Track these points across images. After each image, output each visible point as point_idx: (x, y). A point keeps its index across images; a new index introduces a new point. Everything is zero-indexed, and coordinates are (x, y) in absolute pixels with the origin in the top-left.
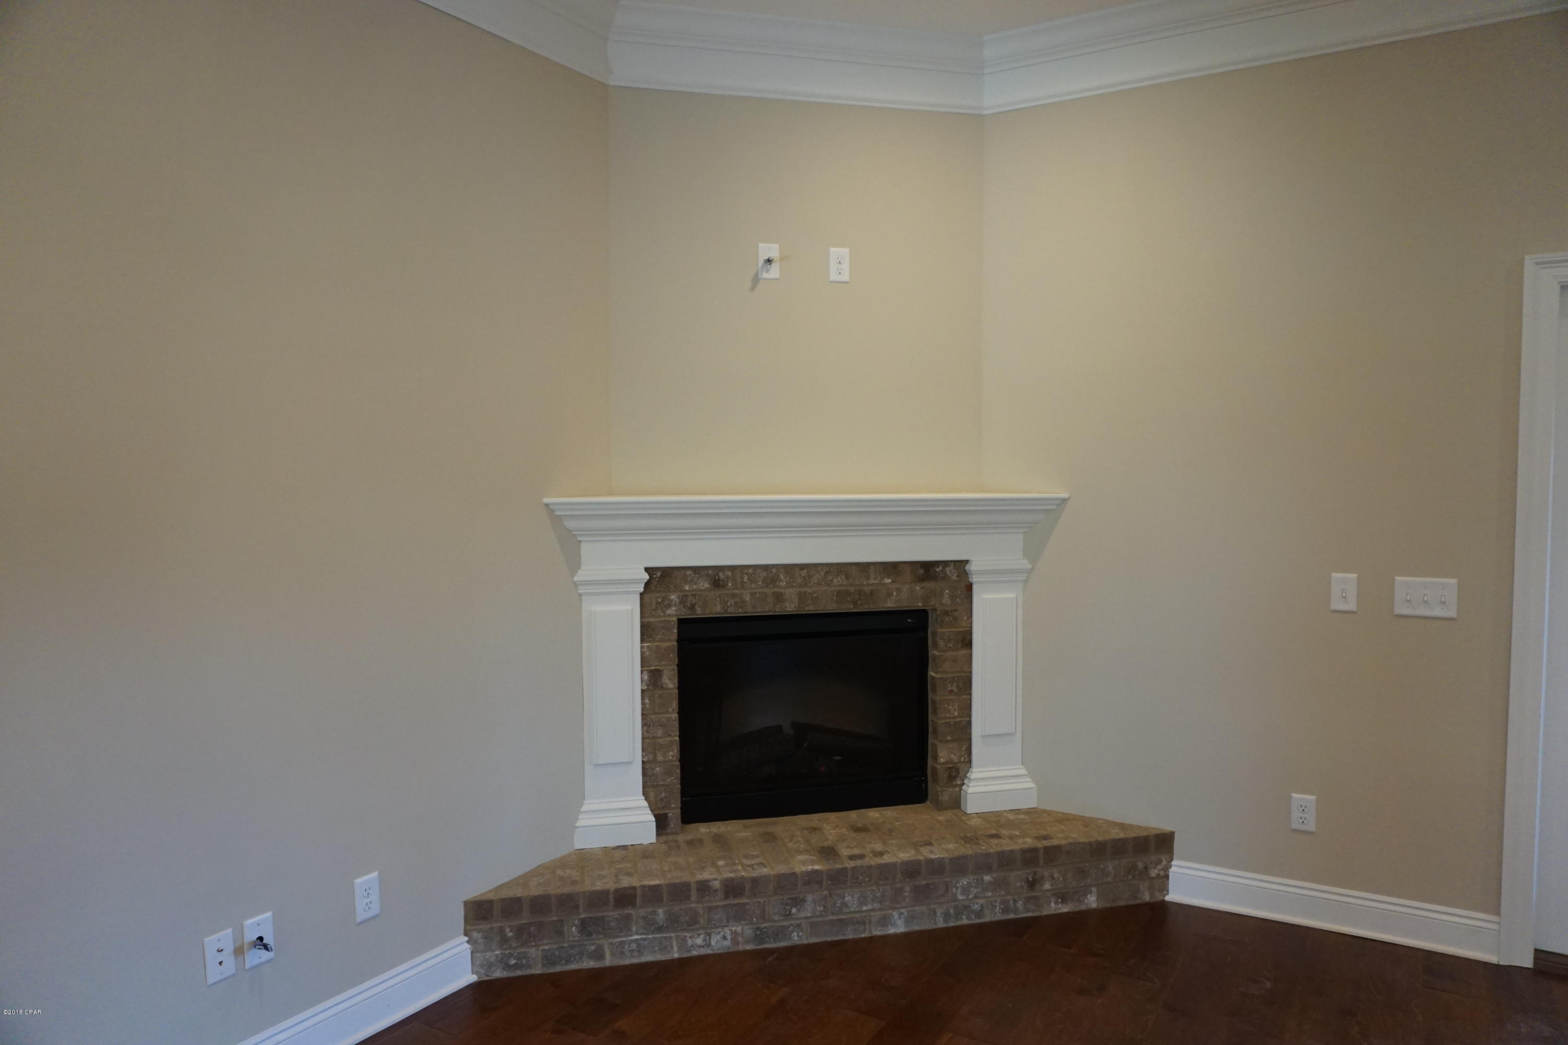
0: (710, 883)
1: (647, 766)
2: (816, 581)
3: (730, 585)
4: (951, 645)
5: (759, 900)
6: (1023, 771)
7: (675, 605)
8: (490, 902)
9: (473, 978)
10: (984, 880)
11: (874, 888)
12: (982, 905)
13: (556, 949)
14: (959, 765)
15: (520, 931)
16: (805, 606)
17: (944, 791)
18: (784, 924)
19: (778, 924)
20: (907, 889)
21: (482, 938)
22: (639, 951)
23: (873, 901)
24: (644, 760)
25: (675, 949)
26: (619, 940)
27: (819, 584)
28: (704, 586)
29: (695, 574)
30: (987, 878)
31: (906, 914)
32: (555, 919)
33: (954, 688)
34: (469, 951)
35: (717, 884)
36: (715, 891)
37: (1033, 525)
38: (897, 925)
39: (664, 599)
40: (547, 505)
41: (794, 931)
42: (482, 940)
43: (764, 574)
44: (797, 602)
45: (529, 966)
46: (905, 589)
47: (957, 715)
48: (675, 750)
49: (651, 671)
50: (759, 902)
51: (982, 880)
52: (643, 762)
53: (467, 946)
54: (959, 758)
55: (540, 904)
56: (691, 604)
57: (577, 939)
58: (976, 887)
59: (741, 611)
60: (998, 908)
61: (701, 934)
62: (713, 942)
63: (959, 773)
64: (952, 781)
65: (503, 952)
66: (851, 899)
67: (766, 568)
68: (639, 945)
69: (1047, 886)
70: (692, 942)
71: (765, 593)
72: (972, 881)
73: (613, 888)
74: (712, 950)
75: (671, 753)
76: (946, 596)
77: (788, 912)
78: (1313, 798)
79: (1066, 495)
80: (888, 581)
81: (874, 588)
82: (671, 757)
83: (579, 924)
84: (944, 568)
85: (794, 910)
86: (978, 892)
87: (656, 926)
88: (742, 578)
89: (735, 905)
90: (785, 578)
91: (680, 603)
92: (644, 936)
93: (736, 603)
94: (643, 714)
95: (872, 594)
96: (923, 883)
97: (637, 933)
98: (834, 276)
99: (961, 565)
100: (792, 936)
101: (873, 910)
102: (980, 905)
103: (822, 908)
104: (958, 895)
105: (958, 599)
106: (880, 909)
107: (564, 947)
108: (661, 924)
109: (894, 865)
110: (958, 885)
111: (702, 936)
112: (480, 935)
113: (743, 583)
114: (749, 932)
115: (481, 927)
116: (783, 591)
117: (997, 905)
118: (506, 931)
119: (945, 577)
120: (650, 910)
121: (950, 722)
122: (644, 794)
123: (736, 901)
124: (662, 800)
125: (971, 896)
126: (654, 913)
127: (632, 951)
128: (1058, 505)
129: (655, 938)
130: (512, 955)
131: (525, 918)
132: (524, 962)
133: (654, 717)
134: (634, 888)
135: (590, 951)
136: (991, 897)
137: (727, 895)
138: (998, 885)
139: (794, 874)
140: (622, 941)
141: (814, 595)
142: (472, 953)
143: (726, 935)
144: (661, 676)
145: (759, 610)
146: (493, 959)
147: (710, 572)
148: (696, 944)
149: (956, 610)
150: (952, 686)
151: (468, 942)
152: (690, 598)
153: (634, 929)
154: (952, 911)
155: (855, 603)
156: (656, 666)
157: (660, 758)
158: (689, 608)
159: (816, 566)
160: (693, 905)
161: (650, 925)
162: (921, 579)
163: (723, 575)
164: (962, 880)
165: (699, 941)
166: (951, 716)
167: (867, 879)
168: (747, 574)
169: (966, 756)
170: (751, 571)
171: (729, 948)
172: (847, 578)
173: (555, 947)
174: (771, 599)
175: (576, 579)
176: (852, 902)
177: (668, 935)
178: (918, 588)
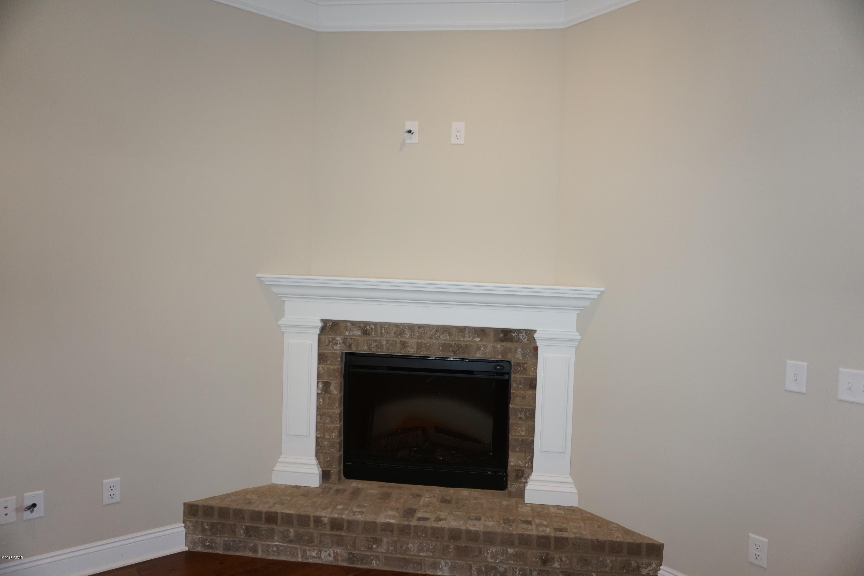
0: (322, 519)
1: (320, 440)
2: (429, 336)
3: (373, 334)
4: (521, 387)
5: (352, 535)
6: (570, 480)
7: (340, 343)
8: (197, 506)
9: (186, 549)
10: (508, 551)
11: (428, 542)
12: (505, 569)
13: (232, 541)
14: (524, 468)
15: (213, 526)
16: (421, 352)
17: (512, 484)
18: (367, 553)
19: (364, 553)
20: (452, 546)
21: (192, 526)
22: (278, 552)
23: (427, 550)
24: (318, 436)
25: (300, 556)
26: (267, 543)
27: (430, 338)
28: (357, 333)
29: (352, 326)
30: (510, 551)
31: (450, 564)
32: (232, 523)
33: (523, 417)
34: (184, 533)
35: (326, 520)
36: (325, 524)
37: (583, 309)
38: (443, 570)
39: (333, 339)
40: (259, 278)
41: (374, 560)
42: (192, 527)
43: (395, 329)
44: (416, 348)
45: (216, 548)
46: (490, 345)
47: (524, 435)
48: (337, 433)
49: (324, 383)
50: (352, 536)
51: (507, 551)
52: (317, 437)
53: (184, 529)
54: (525, 464)
55: (224, 512)
56: (349, 344)
57: (243, 537)
58: (502, 555)
59: (380, 351)
60: (518, 573)
61: (315, 550)
62: (322, 557)
63: (524, 474)
64: (519, 479)
65: (202, 537)
66: (413, 546)
67: (397, 325)
68: (278, 549)
69: (556, 565)
70: (310, 553)
71: (395, 341)
72: (499, 551)
73: (265, 511)
74: (322, 561)
75: (334, 434)
76: (519, 353)
77: (370, 547)
78: (766, 540)
79: (603, 289)
80: (478, 340)
81: (468, 343)
82: (334, 437)
83: (245, 529)
84: (518, 334)
85: (374, 546)
86: (503, 559)
87: (289, 539)
88: (381, 330)
89: (336, 535)
90: (408, 332)
91: (343, 343)
92: (282, 544)
93: (377, 346)
94: (317, 408)
95: (466, 346)
96: (464, 545)
97: (277, 541)
98: (454, 141)
99: (530, 333)
100: (373, 562)
101: (427, 557)
102: (504, 568)
103: (393, 548)
104: (489, 558)
105: (528, 356)
106: (432, 557)
107: (236, 541)
108: (292, 538)
109: (443, 529)
110: (488, 551)
111: (316, 551)
112: (191, 524)
113: (381, 333)
114: (345, 555)
115: (192, 519)
116: (407, 340)
117: (517, 571)
118: (205, 524)
119: (518, 340)
120: (286, 528)
121: (519, 439)
122: (316, 456)
123: (338, 533)
124: (327, 462)
125: (498, 561)
126: (288, 531)
127: (274, 551)
128: (598, 295)
129: (288, 546)
130: (208, 539)
131: (215, 519)
132: (213, 545)
133: (324, 410)
134: (276, 513)
135: (250, 546)
136: (513, 564)
137: (332, 529)
138: (518, 556)
139: (375, 522)
140: (268, 544)
141: (427, 345)
142: (186, 534)
143: (330, 553)
144: (330, 386)
145: (390, 351)
146: (197, 540)
147: (362, 325)
148: (312, 555)
149: (526, 363)
150: (521, 414)
151: (184, 527)
152: (349, 340)
153: (276, 538)
154: (483, 568)
155: (455, 353)
156: (327, 379)
157: (327, 436)
158: (348, 346)
159: (429, 326)
160: (311, 531)
161: (285, 538)
162: (502, 340)
163: (370, 327)
164: (492, 549)
165: (314, 554)
166: (520, 435)
167: (424, 535)
168: (384, 328)
169: (529, 463)
170: (387, 326)
171: (332, 562)
172: (449, 336)
173: (231, 539)
174: (398, 345)
175: (279, 323)
176: (413, 549)
177: (296, 546)
178: (499, 346)
